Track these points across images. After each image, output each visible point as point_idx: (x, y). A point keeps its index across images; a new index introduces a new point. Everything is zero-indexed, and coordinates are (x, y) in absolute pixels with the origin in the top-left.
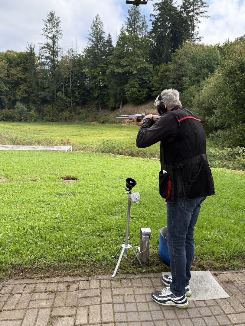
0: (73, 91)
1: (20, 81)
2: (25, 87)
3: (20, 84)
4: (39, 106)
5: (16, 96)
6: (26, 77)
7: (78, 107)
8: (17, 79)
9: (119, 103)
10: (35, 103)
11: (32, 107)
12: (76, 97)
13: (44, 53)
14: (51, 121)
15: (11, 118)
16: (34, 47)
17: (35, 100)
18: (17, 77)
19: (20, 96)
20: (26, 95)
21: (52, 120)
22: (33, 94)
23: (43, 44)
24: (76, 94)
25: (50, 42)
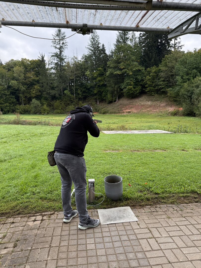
0: (76, 90)
1: (34, 82)
2: (39, 87)
3: (34, 85)
4: (50, 102)
5: (31, 94)
6: (39, 79)
7: (80, 102)
8: (32, 81)
9: (115, 98)
10: (46, 99)
11: (44, 102)
12: (78, 94)
13: (53, 60)
14: (60, 114)
15: (27, 112)
16: (44, 55)
17: (46, 97)
18: (32, 79)
19: (35, 94)
20: (39, 93)
21: (60, 112)
22: (45, 92)
23: (52, 53)
24: (79, 91)
25: (58, 51)
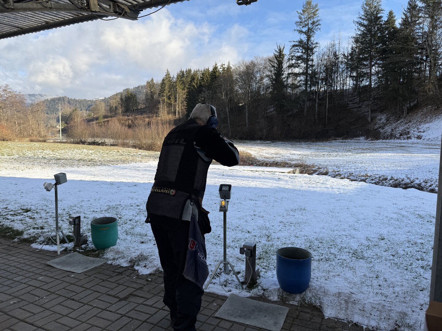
13: (295, 53)
16: (284, 47)
23: (295, 42)
25: (304, 37)
